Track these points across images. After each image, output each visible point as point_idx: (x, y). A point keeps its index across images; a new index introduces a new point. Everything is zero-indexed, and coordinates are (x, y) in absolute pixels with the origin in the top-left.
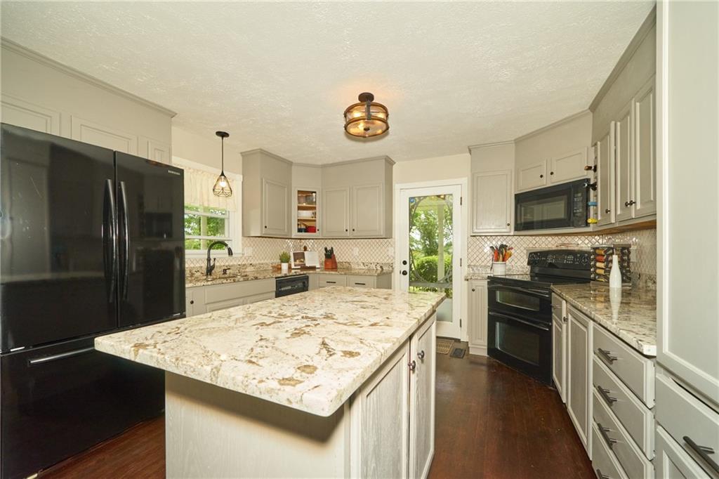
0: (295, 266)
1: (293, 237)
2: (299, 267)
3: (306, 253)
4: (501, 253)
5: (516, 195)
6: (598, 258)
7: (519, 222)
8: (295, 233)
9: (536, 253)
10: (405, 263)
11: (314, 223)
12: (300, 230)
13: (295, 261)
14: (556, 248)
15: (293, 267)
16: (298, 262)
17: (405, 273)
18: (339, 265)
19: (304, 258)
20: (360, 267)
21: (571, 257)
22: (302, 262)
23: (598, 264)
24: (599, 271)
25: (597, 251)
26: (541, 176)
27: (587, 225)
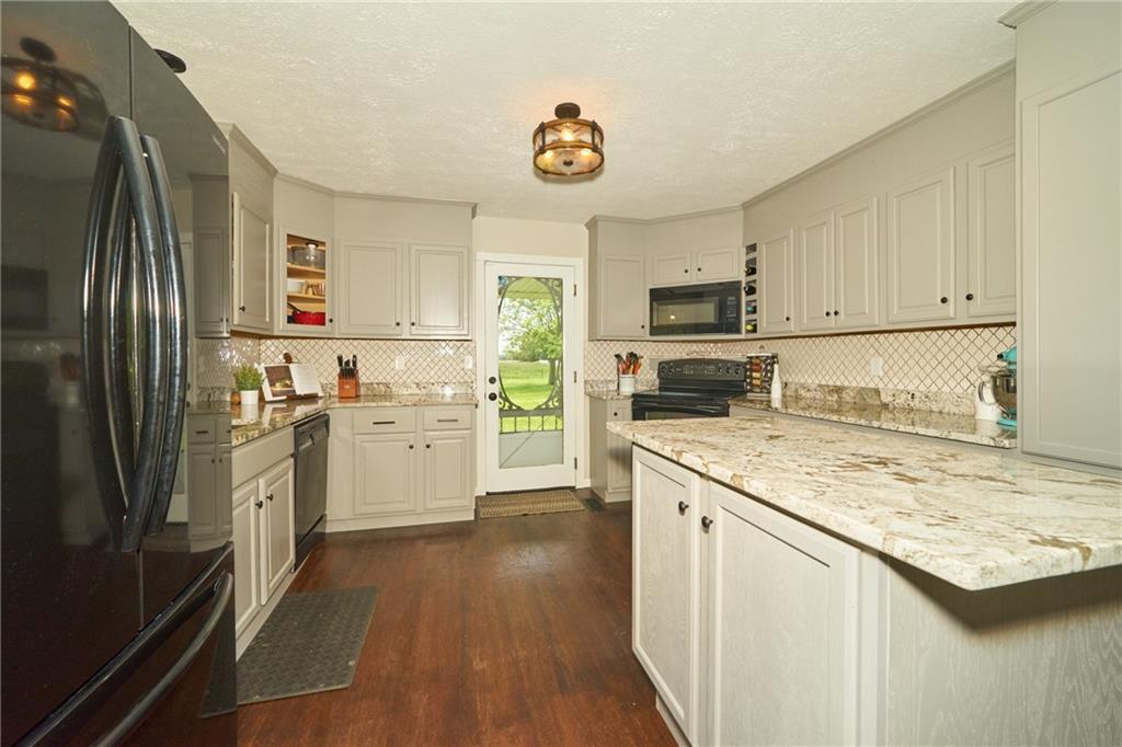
0: (274, 395)
1: (276, 333)
2: (285, 397)
3: (291, 366)
4: (631, 363)
5: (651, 290)
6: (755, 367)
7: (655, 324)
8: (281, 325)
9: (667, 363)
10: (492, 380)
11: (322, 305)
12: (292, 319)
13: (272, 384)
14: (687, 357)
15: (268, 397)
16: (278, 387)
17: (493, 397)
18: (363, 391)
19: (290, 378)
20: (410, 391)
21: (712, 367)
22: (287, 386)
23: (754, 374)
24: (754, 382)
25: (754, 361)
26: (686, 271)
27: (738, 331)
